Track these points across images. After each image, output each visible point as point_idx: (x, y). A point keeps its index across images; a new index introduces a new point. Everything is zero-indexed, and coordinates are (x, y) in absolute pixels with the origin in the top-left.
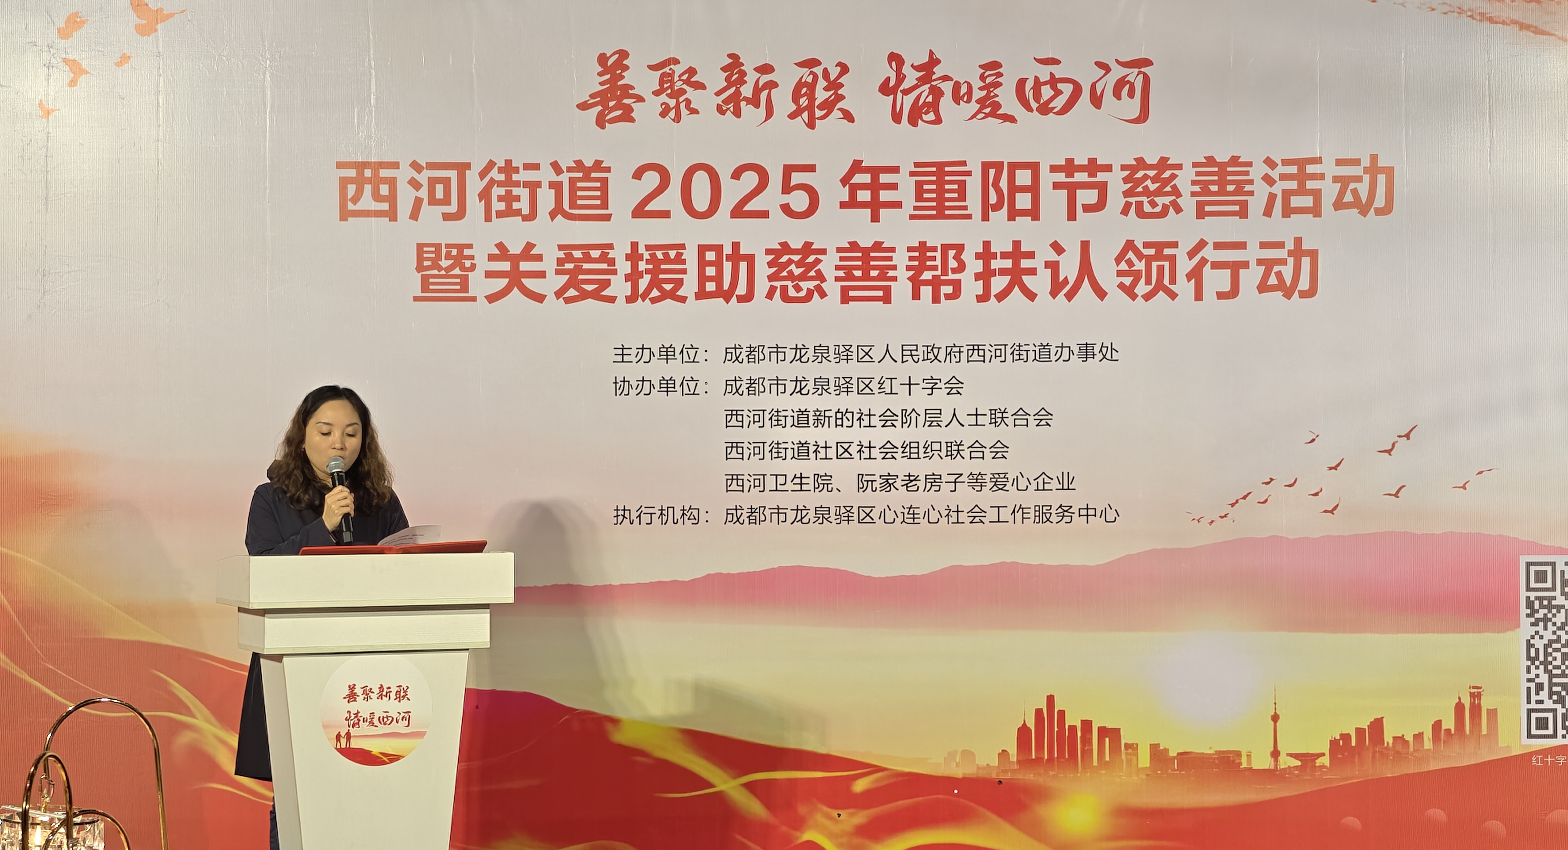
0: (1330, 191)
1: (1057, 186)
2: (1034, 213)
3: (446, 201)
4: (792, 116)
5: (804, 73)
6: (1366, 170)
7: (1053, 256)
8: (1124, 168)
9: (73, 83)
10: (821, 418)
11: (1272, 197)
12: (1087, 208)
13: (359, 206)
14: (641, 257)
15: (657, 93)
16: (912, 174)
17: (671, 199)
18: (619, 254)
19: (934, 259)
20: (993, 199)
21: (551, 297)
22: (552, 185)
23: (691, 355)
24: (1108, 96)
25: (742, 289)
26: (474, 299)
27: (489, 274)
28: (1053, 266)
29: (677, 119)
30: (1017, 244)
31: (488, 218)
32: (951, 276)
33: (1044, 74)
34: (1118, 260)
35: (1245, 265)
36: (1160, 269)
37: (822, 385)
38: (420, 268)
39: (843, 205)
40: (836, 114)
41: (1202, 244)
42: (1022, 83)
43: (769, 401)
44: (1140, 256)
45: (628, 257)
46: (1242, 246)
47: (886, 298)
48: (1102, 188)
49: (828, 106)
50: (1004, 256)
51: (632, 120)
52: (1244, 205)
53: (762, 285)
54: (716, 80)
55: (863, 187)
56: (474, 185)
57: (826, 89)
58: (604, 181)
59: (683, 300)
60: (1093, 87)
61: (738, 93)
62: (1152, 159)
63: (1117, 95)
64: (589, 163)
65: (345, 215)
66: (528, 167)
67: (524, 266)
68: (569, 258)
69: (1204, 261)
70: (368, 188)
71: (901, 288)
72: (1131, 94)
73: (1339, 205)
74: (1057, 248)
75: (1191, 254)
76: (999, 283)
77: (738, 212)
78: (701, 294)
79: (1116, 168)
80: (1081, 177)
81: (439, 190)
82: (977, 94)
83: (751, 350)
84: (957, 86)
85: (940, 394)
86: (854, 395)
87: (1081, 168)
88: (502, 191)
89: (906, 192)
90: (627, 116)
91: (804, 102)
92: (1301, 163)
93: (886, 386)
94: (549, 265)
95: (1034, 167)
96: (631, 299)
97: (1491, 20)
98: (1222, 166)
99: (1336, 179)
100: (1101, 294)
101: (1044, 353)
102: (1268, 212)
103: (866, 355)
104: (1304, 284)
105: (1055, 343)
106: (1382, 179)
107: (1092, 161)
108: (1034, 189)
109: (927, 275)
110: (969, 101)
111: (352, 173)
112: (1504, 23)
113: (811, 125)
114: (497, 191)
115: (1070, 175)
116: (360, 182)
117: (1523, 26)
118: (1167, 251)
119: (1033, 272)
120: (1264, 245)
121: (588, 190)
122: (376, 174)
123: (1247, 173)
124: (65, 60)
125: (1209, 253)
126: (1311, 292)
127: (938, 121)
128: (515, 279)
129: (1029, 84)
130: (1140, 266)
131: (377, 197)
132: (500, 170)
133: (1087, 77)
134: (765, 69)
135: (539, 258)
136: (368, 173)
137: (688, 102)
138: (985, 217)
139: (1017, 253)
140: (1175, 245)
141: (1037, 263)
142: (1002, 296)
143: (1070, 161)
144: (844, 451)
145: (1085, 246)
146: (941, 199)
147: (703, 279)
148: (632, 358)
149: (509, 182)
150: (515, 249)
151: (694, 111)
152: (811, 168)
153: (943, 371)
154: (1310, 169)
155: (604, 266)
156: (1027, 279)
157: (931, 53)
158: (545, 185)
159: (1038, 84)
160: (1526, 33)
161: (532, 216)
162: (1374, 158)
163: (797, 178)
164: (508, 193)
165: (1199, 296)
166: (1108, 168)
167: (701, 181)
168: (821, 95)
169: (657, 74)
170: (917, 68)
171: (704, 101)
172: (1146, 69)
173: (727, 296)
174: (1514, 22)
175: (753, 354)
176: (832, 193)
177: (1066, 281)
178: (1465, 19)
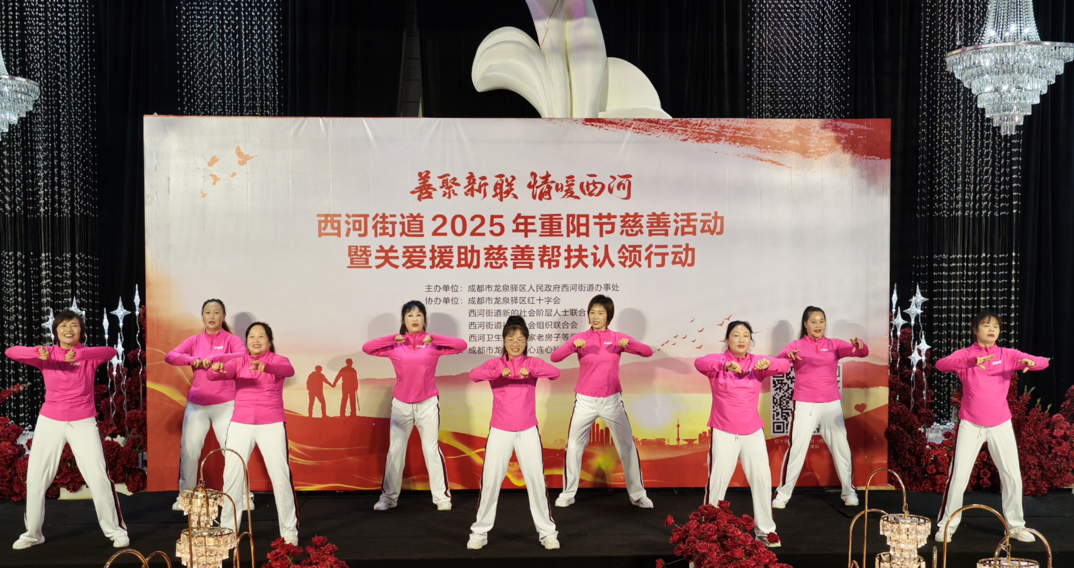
0: (699, 226)
1: (596, 224)
2: (587, 234)
3: (360, 229)
4: (494, 196)
5: (498, 180)
6: (713, 217)
7: (594, 251)
8: (621, 217)
9: (214, 184)
11: (677, 228)
12: (608, 232)
13: (327, 231)
14: (436, 251)
15: (441, 187)
16: (540, 219)
17: (447, 228)
18: (427, 250)
19: (549, 251)
20: (571, 228)
21: (401, 266)
22: (401, 223)
23: (455, 288)
24: (615, 189)
25: (475, 263)
26: (371, 267)
27: (377, 258)
28: (594, 255)
29: (449, 197)
30: (580, 246)
31: (376, 236)
32: (555, 258)
33: (591, 180)
34: (619, 252)
35: (667, 254)
36: (635, 256)
37: (506, 300)
38: (350, 255)
39: (514, 231)
40: (511, 196)
41: (651, 246)
42: (582, 184)
43: (485, 306)
44: (627, 250)
45: (431, 251)
46: (666, 247)
47: (531, 267)
48: (613, 224)
49: (508, 193)
50: (576, 250)
51: (432, 198)
52: (667, 231)
53: (483, 262)
54: (464, 182)
55: (521, 224)
56: (371, 223)
57: (507, 186)
58: (421, 222)
59: (452, 267)
60: (609, 185)
61: (473, 187)
62: (632, 213)
63: (619, 188)
64: (415, 214)
65: (320, 235)
66: (391, 216)
67: (390, 254)
68: (408, 251)
69: (651, 253)
70: (329, 225)
71: (536, 263)
72: (624, 188)
73: (703, 231)
74: (596, 247)
75: (647, 250)
76: (574, 261)
77: (473, 233)
78: (459, 265)
79: (618, 217)
80: (605, 220)
81: (357, 225)
82: (565, 188)
83: (479, 287)
84: (557, 185)
85: (552, 304)
86: (518, 304)
87: (605, 217)
88: (381, 225)
89: (538, 225)
90: (430, 196)
91: (498, 191)
92: (688, 215)
93: (530, 300)
94: (400, 254)
95: (587, 216)
96: (432, 267)
97: (761, 160)
98: (658, 216)
99: (702, 221)
100: (612, 265)
101: (591, 288)
102: (676, 234)
103: (523, 288)
104: (689, 261)
105: (595, 284)
106: (719, 221)
107: (609, 214)
108: (587, 225)
109: (546, 258)
110: (562, 191)
111: (323, 218)
112: (766, 161)
113: (501, 200)
114: (380, 225)
115: (600, 219)
116: (326, 222)
117: (773, 162)
118: (638, 249)
119: (586, 256)
120: (674, 246)
121: (415, 225)
122: (332, 219)
123: (668, 219)
124: (211, 175)
125: (653, 249)
126: (692, 264)
127: (550, 198)
128: (387, 259)
129: (585, 184)
130: (627, 254)
131: (333, 228)
132: (381, 217)
133: (607, 181)
134: (483, 178)
135: (396, 251)
136: (329, 218)
137: (453, 191)
138: (568, 236)
139: (580, 249)
140: (640, 246)
141: (588, 253)
142: (575, 266)
143: (600, 214)
145: (606, 247)
146: (551, 229)
147: (460, 259)
148: (433, 290)
149: (384, 222)
150: (387, 247)
151: (456, 194)
152: (501, 217)
153: (552, 295)
154: (692, 217)
155: (421, 254)
156: (584, 260)
157: (547, 172)
158: (398, 223)
159: (588, 184)
160: (774, 165)
161: (393, 235)
162: (716, 213)
163: (496, 220)
164: (384, 226)
165: (649, 266)
166: (615, 217)
167: (459, 222)
168: (505, 188)
169: (441, 180)
170: (542, 178)
171: (460, 190)
172: (629, 179)
173: (469, 266)
174: (770, 160)
175: (480, 288)
176: (509, 226)
177: (599, 260)
178: (751, 160)
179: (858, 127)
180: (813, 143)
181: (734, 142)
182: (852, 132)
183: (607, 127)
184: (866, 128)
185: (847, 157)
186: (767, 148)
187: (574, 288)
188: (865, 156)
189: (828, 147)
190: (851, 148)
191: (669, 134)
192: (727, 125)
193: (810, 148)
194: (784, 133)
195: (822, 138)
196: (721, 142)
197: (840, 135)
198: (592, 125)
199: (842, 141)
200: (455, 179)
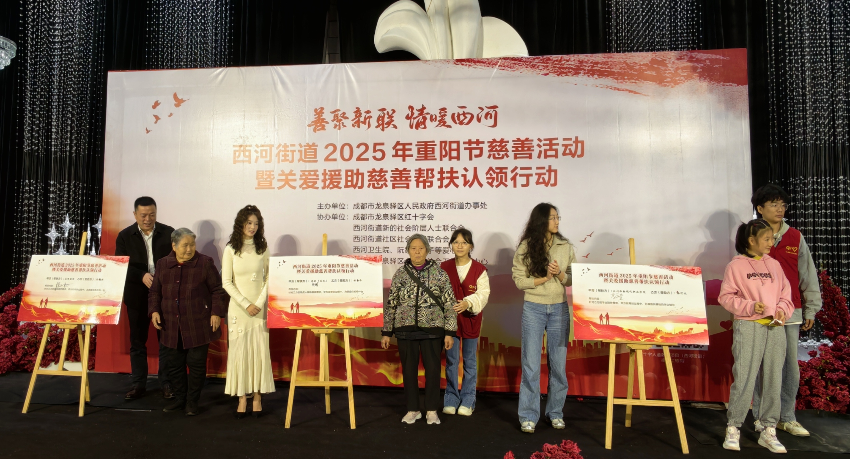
0: (561, 149)
1: (466, 149)
2: (458, 158)
4: (377, 127)
5: (381, 113)
6: (574, 142)
7: (464, 172)
8: (488, 142)
9: (156, 122)
10: (386, 228)
11: (540, 152)
12: (476, 156)
13: (240, 159)
14: (327, 174)
15: (333, 121)
16: (416, 145)
17: (337, 155)
18: (320, 173)
19: (424, 174)
20: (444, 153)
22: (299, 151)
23: (342, 206)
24: (483, 118)
25: (359, 184)
26: (274, 188)
27: (279, 180)
28: (464, 176)
29: (340, 129)
30: (452, 169)
31: (279, 162)
32: (430, 180)
33: (461, 111)
34: (487, 174)
35: (531, 175)
36: (501, 177)
37: (386, 216)
38: (257, 178)
39: (393, 156)
40: (391, 126)
41: (516, 168)
42: (453, 115)
43: (368, 222)
44: (494, 172)
45: (323, 174)
46: (530, 168)
47: (408, 187)
48: (481, 149)
49: (389, 124)
50: (448, 172)
51: (325, 130)
52: (531, 155)
53: (366, 183)
54: (352, 116)
55: (400, 150)
56: (275, 152)
57: (388, 118)
58: (315, 150)
59: (340, 188)
60: (478, 115)
61: (359, 120)
62: (498, 139)
63: (486, 117)
64: (311, 144)
65: (235, 162)
66: (292, 145)
67: (290, 177)
69: (516, 174)
70: (242, 153)
71: (413, 183)
72: (491, 118)
73: (564, 154)
74: (466, 170)
75: (512, 171)
76: (446, 182)
77: (359, 159)
78: (346, 186)
79: (486, 142)
80: (474, 146)
81: (264, 153)
84: (431, 116)
85: (426, 220)
86: (396, 220)
87: (474, 143)
89: (414, 152)
90: (323, 128)
91: (380, 122)
92: (551, 140)
93: (407, 217)
94: (297, 177)
95: (458, 143)
96: (323, 188)
97: (618, 90)
98: (523, 141)
99: (563, 145)
100: (481, 185)
101: (461, 206)
102: (539, 157)
103: (400, 206)
104: (552, 181)
105: (465, 203)
106: (579, 145)
107: (478, 140)
108: (458, 150)
109: (421, 179)
110: (435, 121)
111: (237, 148)
112: (623, 90)
113: (383, 130)
115: (470, 145)
116: (240, 151)
117: (630, 91)
118: (504, 171)
119: (457, 178)
120: (538, 168)
121: (310, 153)
122: (245, 149)
123: (531, 144)
124: (154, 116)
125: (518, 171)
126: (555, 184)
127: (425, 128)
128: (287, 182)
129: (456, 115)
130: (494, 175)
131: (245, 156)
132: (283, 147)
133: (475, 112)
134: (368, 112)
135: (294, 175)
136: (242, 148)
137: (343, 123)
138: (441, 159)
139: (452, 171)
140: (506, 168)
141: (459, 175)
142: (447, 186)
143: (470, 141)
144: (393, 239)
145: (475, 169)
146: (426, 154)
147: (347, 181)
148: (324, 207)
149: (285, 151)
151: (345, 126)
152: (383, 144)
153: (427, 212)
154: (554, 142)
155: (315, 177)
156: (455, 181)
157: (423, 105)
158: (297, 151)
159: (459, 115)
160: (631, 93)
161: (292, 161)
162: (577, 138)
163: (378, 147)
164: (285, 154)
165: (515, 186)
166: (483, 142)
167: (347, 149)
168: (386, 120)
169: (333, 115)
170: (418, 110)
171: (348, 123)
172: (496, 109)
173: (354, 186)
174: (627, 90)
175: (363, 206)
176: (390, 152)
177: (469, 181)
178: (609, 89)
179: (714, 57)
180: (669, 73)
181: (593, 75)
182: (707, 61)
183: (475, 66)
184: (722, 58)
185: (704, 85)
186: (624, 79)
187: (446, 205)
188: (722, 83)
189: (684, 76)
190: (708, 76)
191: (532, 70)
192: (586, 60)
193: (666, 78)
194: (640, 65)
195: (677, 69)
196: (580, 75)
197: (696, 64)
198: (463, 65)
199: (698, 70)
200: (344, 113)
